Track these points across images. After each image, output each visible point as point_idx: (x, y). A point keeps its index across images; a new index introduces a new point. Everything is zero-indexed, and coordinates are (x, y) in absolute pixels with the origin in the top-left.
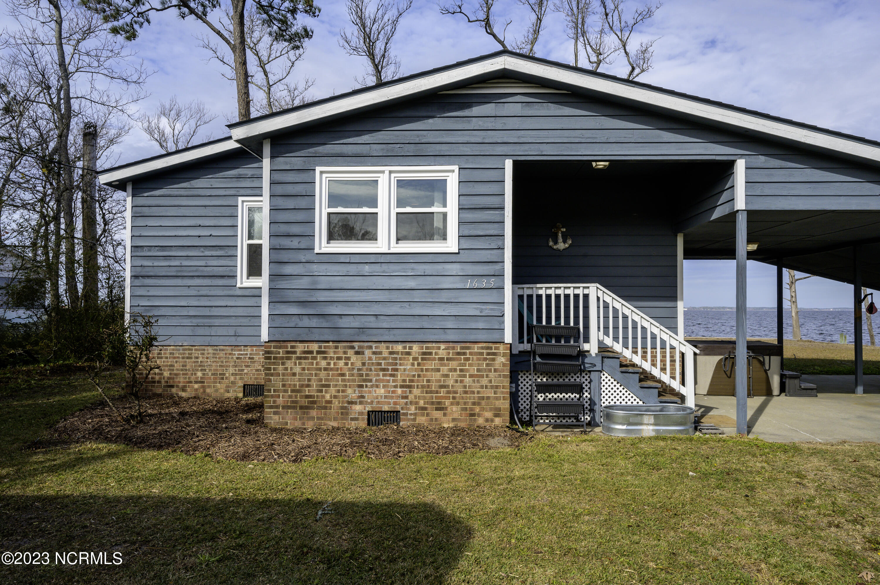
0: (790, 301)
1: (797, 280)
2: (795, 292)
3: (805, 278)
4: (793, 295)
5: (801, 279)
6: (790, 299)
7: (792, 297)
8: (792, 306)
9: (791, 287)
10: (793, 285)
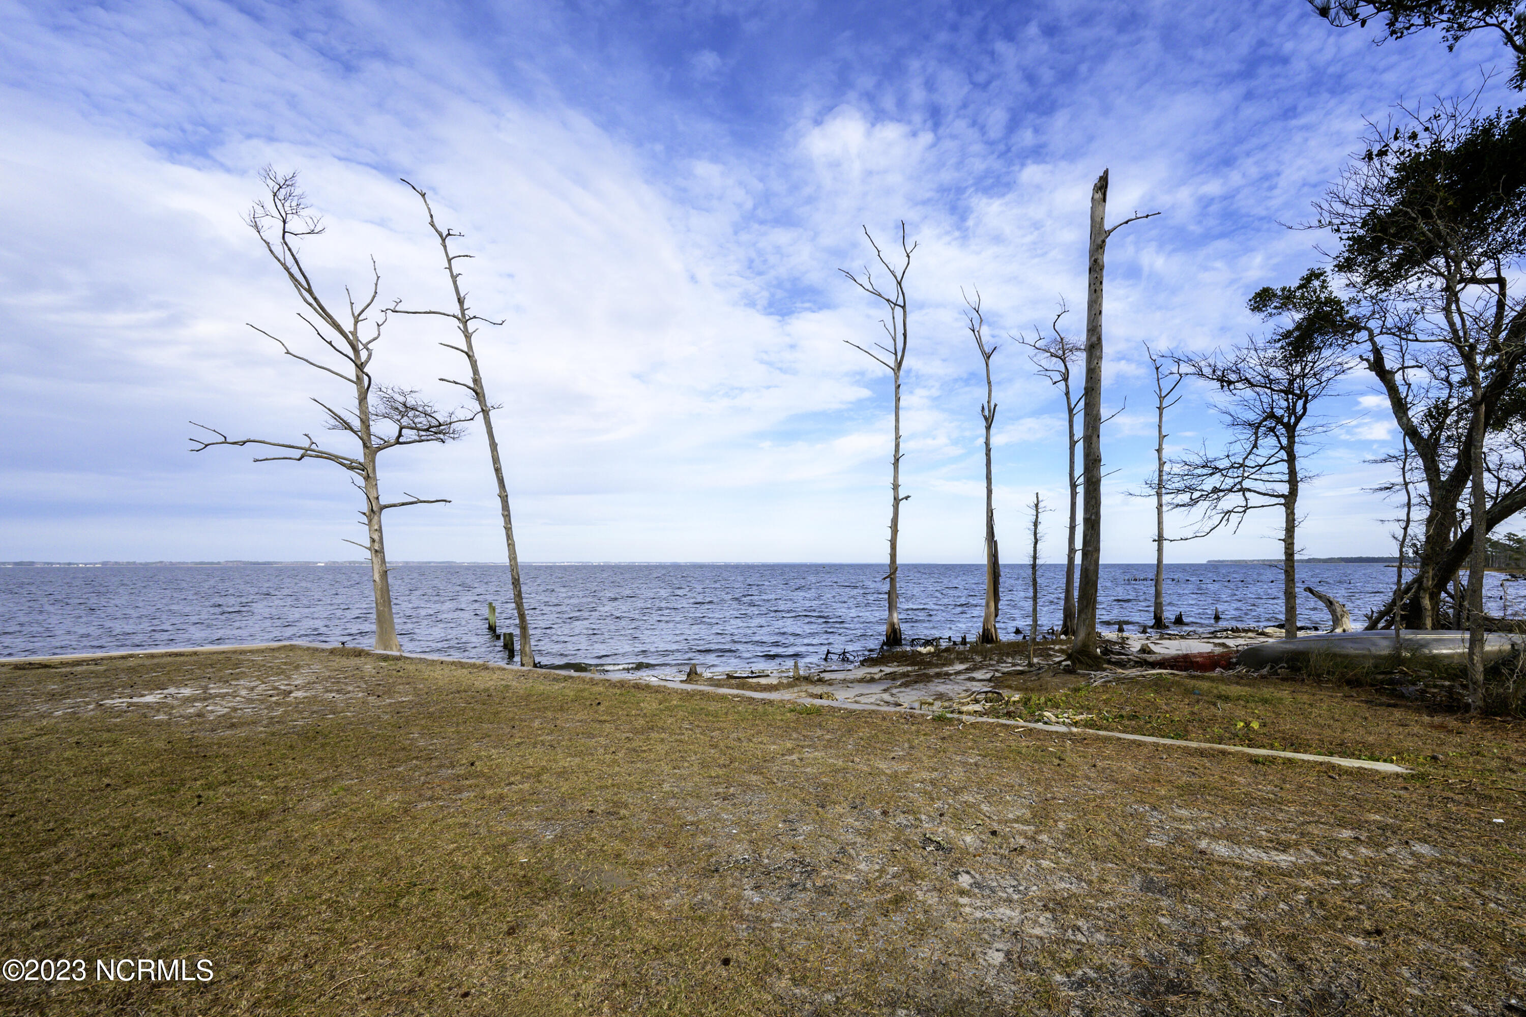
0: (370, 549)
1: (386, 507)
2: (380, 530)
3: (403, 504)
4: (376, 536)
5: (394, 506)
6: (369, 545)
7: (373, 541)
8: (374, 559)
9: (370, 521)
10: (376, 518)
